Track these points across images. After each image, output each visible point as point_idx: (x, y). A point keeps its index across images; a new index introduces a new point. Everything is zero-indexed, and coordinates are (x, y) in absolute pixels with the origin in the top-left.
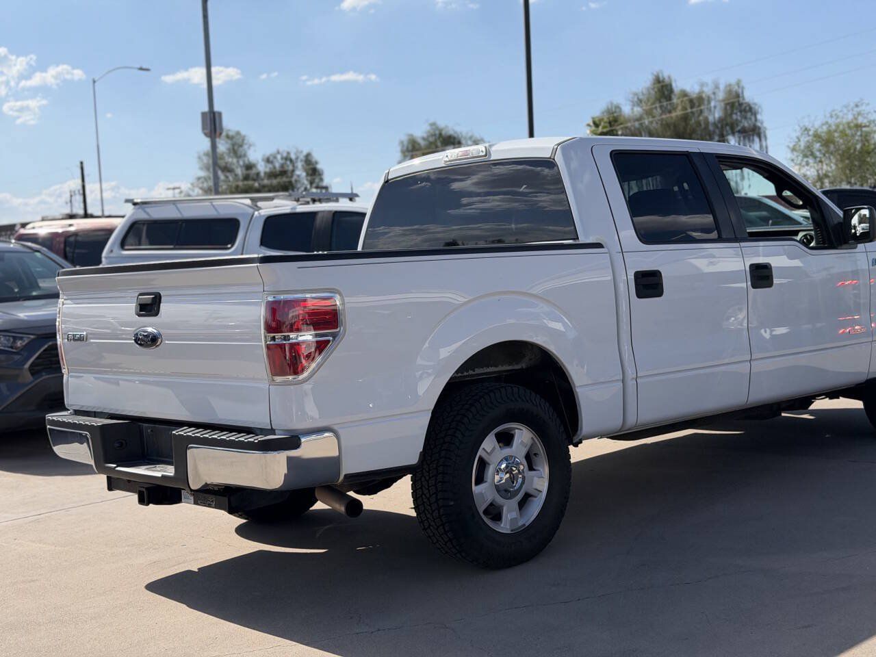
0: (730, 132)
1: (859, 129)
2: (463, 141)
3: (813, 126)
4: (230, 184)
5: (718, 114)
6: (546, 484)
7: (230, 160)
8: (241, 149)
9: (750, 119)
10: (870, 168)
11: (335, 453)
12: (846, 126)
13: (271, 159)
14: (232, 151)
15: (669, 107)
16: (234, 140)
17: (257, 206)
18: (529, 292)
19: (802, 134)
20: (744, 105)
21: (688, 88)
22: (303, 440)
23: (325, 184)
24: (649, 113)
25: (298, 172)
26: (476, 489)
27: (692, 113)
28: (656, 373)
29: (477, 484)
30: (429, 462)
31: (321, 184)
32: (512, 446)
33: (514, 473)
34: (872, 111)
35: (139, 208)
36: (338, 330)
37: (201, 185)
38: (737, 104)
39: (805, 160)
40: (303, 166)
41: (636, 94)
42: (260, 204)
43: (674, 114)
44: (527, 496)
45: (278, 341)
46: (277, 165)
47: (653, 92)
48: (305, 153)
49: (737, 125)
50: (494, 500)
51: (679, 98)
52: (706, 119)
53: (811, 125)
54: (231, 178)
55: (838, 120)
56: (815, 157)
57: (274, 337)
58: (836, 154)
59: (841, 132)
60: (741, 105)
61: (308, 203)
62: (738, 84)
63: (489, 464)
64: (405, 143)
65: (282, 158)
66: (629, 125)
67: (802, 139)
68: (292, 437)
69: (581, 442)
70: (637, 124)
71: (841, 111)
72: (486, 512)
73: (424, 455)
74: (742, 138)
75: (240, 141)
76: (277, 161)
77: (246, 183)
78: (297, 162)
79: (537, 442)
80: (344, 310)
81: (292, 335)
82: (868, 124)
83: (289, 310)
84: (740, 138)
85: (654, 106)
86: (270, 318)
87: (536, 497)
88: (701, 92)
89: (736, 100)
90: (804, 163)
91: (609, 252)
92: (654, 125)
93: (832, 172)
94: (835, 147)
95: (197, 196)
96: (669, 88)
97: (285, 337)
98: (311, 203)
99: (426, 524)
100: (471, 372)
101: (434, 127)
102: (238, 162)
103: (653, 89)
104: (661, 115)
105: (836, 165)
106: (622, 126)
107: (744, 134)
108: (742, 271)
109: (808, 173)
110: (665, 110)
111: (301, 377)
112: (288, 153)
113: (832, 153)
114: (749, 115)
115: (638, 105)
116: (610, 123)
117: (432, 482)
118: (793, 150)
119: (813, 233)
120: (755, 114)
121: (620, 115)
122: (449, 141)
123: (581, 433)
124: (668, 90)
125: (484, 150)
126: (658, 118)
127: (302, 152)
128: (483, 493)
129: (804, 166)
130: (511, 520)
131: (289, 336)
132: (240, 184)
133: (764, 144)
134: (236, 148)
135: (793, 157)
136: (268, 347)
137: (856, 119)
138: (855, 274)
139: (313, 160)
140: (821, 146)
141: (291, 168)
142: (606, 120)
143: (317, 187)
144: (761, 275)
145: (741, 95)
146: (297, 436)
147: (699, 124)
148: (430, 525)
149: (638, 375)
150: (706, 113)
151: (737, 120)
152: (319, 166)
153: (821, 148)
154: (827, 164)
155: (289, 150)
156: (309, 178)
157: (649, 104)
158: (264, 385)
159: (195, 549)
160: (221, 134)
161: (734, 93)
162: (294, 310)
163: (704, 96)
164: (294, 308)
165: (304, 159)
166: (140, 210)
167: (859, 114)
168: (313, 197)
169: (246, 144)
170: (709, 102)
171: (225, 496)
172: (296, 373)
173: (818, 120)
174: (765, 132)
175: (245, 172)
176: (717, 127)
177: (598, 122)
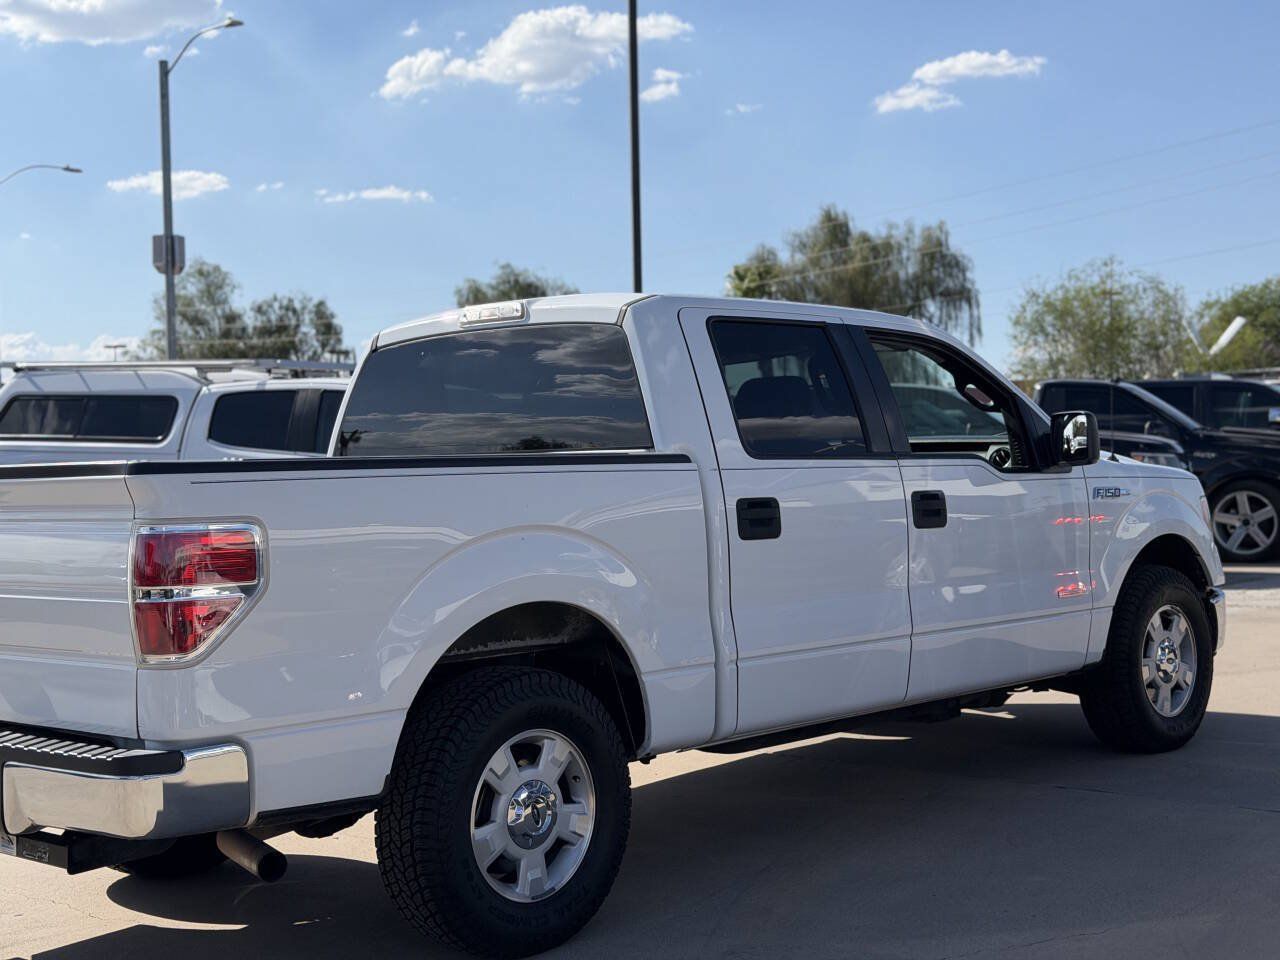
0: (928, 294)
1: (1108, 296)
2: (549, 291)
3: (1044, 291)
4: (201, 342)
5: (912, 268)
6: (590, 827)
7: (203, 307)
8: (219, 292)
9: (957, 277)
10: (1122, 352)
11: (242, 777)
12: (1089, 292)
13: (265, 308)
14: (206, 294)
15: (844, 256)
16: (211, 278)
17: (206, 378)
18: (572, 527)
19: (1028, 302)
20: (949, 258)
21: (872, 232)
22: (188, 758)
23: (344, 346)
24: (815, 262)
25: (304, 329)
26: (477, 834)
27: (877, 265)
28: (767, 653)
29: (478, 824)
30: (402, 790)
31: (338, 348)
32: (538, 765)
33: (539, 806)
34: (1126, 272)
35: (23, 377)
36: (256, 582)
37: (156, 343)
38: (938, 256)
39: (1033, 337)
40: (311, 320)
41: (796, 235)
42: (211, 376)
43: (850, 266)
44: (560, 845)
45: (155, 599)
46: (273, 318)
47: (820, 233)
48: (316, 301)
49: (939, 285)
50: (505, 851)
51: (857, 243)
52: (896, 277)
53: (1040, 290)
54: (202, 334)
55: (1079, 284)
56: (1047, 335)
57: (149, 592)
58: (1076, 331)
59: (1082, 300)
60: (943, 256)
61: (283, 377)
62: (941, 227)
63: (500, 794)
64: (465, 292)
65: (281, 308)
66: (787, 278)
67: (1028, 309)
68: (170, 753)
69: (654, 757)
70: (798, 278)
71: (1084, 271)
72: (492, 869)
73: (392, 780)
74: (945, 304)
75: (218, 281)
76: (274, 312)
77: (225, 341)
78: (303, 314)
79: (580, 761)
80: (267, 550)
81: (176, 589)
82: (1120, 290)
83: (174, 549)
84: (942, 302)
85: (821, 254)
86: (142, 559)
87: (573, 845)
88: (890, 236)
89: (938, 249)
90: (1031, 342)
91: (699, 470)
92: (823, 279)
93: (1070, 355)
94: (1074, 321)
95: (151, 359)
96: (844, 229)
97: (166, 591)
98: (289, 376)
99: (396, 889)
100: (481, 648)
101: (508, 270)
102: (215, 310)
103: (822, 229)
104: (833, 266)
105: (1075, 345)
106: (776, 280)
107: (948, 298)
108: (900, 500)
109: (1037, 356)
110: (839, 260)
111: (191, 656)
112: (291, 300)
113: (1068, 329)
114: (955, 271)
115: (801, 251)
116: (760, 275)
117: (405, 822)
118: (1017, 323)
119: (1008, 447)
120: (963, 271)
121: (776, 265)
122: (529, 290)
123: (649, 746)
124: (842, 232)
125: (519, 308)
126: (828, 270)
127: (311, 299)
128: (487, 839)
129: (1030, 347)
130: (532, 880)
131: (172, 590)
132: (217, 342)
133: (975, 312)
134: (212, 289)
135: (1017, 333)
136: (138, 607)
137: (1103, 282)
138: (1068, 509)
139: (328, 312)
140: (1055, 318)
141: (293, 322)
142: (754, 270)
143: (332, 352)
144: (929, 509)
145: (944, 243)
146: (179, 751)
147: (885, 281)
148: (401, 891)
149: (740, 656)
150: (895, 267)
151: (938, 277)
152: (336, 321)
153: (1055, 322)
154: (1063, 346)
155: (292, 296)
156: (321, 338)
157: (816, 249)
158: (132, 668)
159: (36, 921)
160: (181, 269)
161: (934, 239)
162: (182, 548)
163: (893, 242)
164: (184, 545)
165: (314, 309)
166: (24, 380)
167: (1110, 275)
168: (295, 368)
169: (228, 285)
170: (899, 252)
171: (64, 845)
172: (183, 649)
173: (1051, 282)
174: (976, 296)
175: (224, 326)
176: (911, 287)
177: (742, 272)
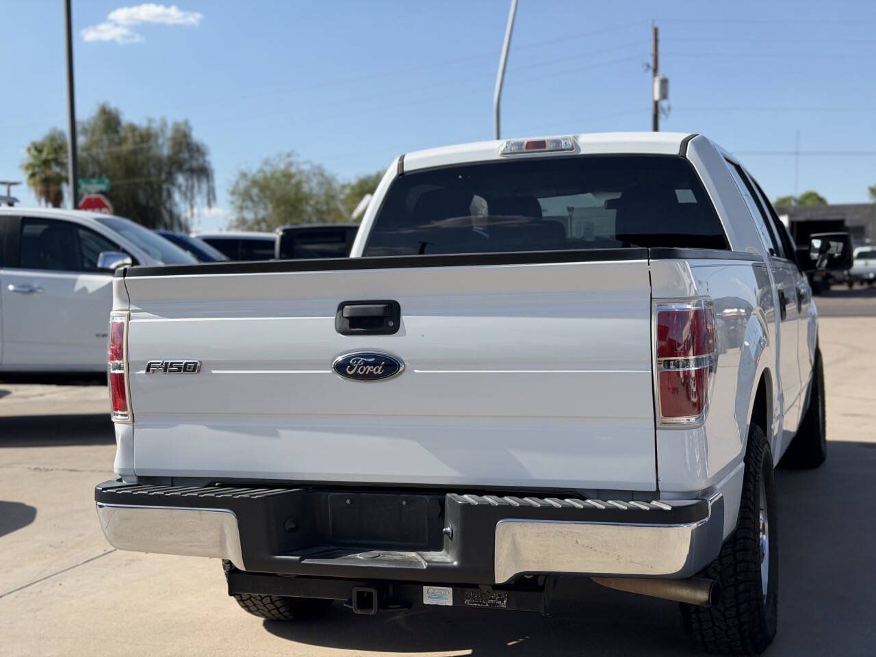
0: (178, 170)
1: (291, 178)
5: (166, 151)
9: (198, 159)
12: (280, 174)
15: (117, 140)
19: (240, 179)
20: (192, 146)
21: (136, 123)
22: (709, 505)
24: (96, 143)
27: (142, 148)
34: (301, 162)
38: (184, 143)
39: (245, 203)
43: (124, 148)
47: (99, 122)
49: (185, 164)
51: (127, 131)
52: (156, 156)
53: (248, 172)
55: (273, 169)
56: (253, 202)
58: (273, 200)
59: (276, 180)
60: (188, 144)
62: (186, 123)
67: (240, 183)
71: (275, 160)
80: (715, 326)
84: (188, 176)
85: (100, 137)
89: (184, 139)
90: (244, 206)
91: (766, 267)
92: (103, 155)
94: (271, 193)
96: (116, 120)
104: (109, 146)
105: (273, 210)
107: (192, 173)
110: (114, 143)
111: (701, 417)
113: (268, 198)
114: (197, 155)
115: (83, 134)
116: (53, 149)
118: (233, 193)
120: (203, 155)
124: (114, 123)
126: (105, 149)
129: (243, 210)
135: (234, 200)
137: (288, 168)
140: (259, 191)
142: (48, 146)
145: (188, 134)
146: (705, 500)
147: (148, 159)
150: (155, 149)
151: (185, 158)
154: (263, 209)
157: (96, 134)
161: (182, 132)
163: (152, 132)
170: (157, 139)
172: (699, 411)
174: (212, 174)
176: (167, 164)
177: (40, 148)
